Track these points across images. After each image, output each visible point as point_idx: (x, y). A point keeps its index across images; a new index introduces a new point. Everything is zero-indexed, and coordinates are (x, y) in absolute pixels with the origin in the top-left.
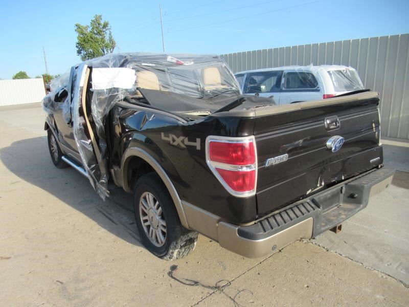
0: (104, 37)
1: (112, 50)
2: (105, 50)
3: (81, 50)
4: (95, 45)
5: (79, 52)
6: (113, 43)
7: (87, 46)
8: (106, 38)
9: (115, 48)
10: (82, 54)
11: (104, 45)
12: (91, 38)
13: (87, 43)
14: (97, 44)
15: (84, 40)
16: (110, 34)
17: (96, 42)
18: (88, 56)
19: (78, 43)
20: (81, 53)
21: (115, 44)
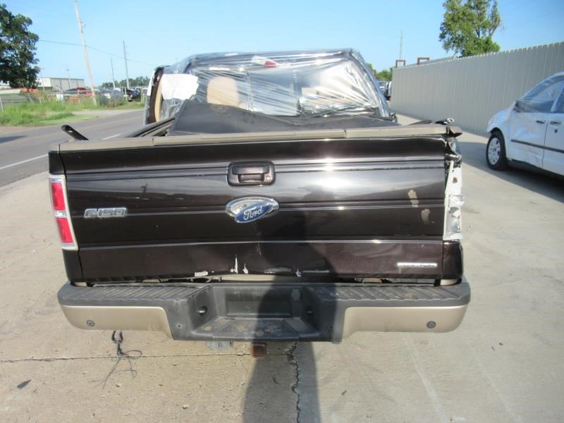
0: (484, 12)
1: (491, 31)
2: (481, 32)
3: (445, 34)
4: (467, 25)
5: (442, 36)
6: (496, 21)
7: (456, 27)
8: (486, 13)
9: (497, 28)
10: (446, 39)
11: (480, 24)
12: (464, 14)
13: (457, 22)
14: (470, 23)
15: (453, 19)
16: (495, 7)
17: (469, 20)
18: (454, 42)
19: (444, 24)
20: (444, 37)
21: (499, 21)
